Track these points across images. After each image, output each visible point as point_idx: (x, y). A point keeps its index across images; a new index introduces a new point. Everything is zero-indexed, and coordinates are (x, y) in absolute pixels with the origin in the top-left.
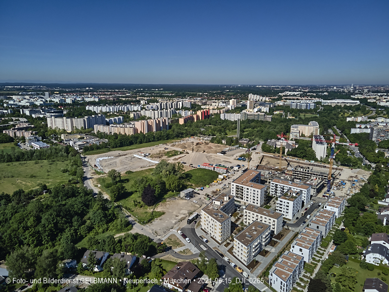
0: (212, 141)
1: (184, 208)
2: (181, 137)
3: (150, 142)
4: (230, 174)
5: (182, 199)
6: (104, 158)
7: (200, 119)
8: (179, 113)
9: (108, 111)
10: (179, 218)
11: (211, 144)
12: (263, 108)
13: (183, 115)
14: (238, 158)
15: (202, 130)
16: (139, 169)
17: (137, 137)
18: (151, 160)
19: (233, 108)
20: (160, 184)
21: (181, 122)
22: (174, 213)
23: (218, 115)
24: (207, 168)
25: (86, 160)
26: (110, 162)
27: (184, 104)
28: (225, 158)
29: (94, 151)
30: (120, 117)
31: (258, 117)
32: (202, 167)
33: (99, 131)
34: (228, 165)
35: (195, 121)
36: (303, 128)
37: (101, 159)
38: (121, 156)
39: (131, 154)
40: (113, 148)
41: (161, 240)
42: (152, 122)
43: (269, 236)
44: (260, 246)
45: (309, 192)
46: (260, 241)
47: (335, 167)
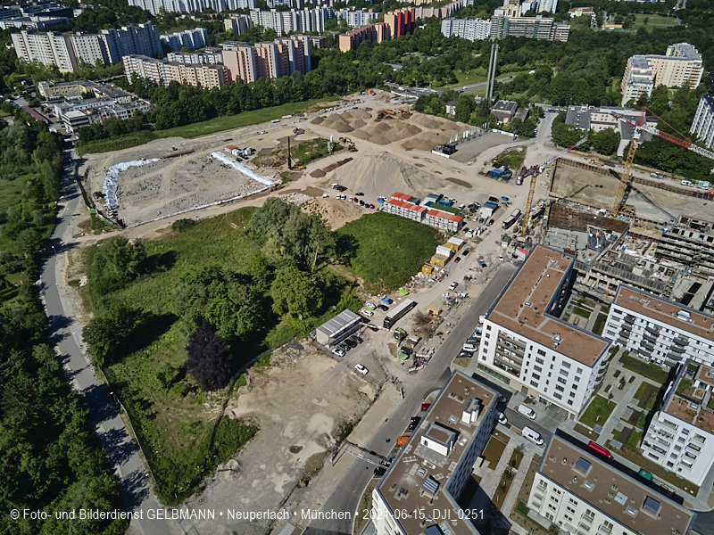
0: (420, 106)
1: (324, 403)
2: (342, 91)
3: (260, 107)
4: (468, 235)
5: (321, 351)
6: (132, 163)
7: (392, 34)
8: (341, 17)
9: (178, 9)
10: (302, 458)
11: (417, 119)
13: (352, 23)
14: (490, 168)
15: (396, 68)
16: (215, 211)
17: (225, 96)
18: (254, 171)
19: (472, 3)
20: (254, 300)
21: (345, 44)
22: (288, 432)
23: (435, 22)
24: (403, 212)
25: (81, 171)
26: (147, 176)
28: (453, 169)
29: (109, 142)
30: (197, 29)
31: (535, 32)
32: (389, 208)
33: (134, 75)
34: (463, 199)
35: (380, 41)
36: (660, 64)
37: (124, 166)
38: (178, 155)
39: (205, 149)
40: (163, 127)
42: (267, 51)
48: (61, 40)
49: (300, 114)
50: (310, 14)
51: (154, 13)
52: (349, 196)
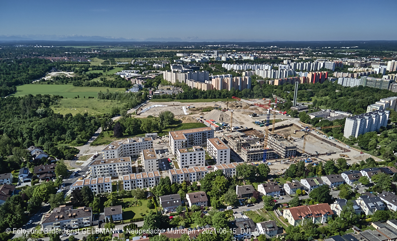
2: (251, 97)
6: (159, 105)
7: (310, 82)
18: (187, 112)
21: (276, 83)
24: (207, 124)
25: (144, 105)
27: (326, 65)
28: (247, 120)
29: (159, 100)
31: (380, 85)
37: (156, 106)
38: (173, 106)
39: (183, 105)
41: (82, 155)
42: (228, 80)
43: (127, 168)
44: (111, 171)
45: (224, 153)
46: (110, 167)
47: (347, 147)
49: (225, 102)
51: (228, 70)
52: (201, 119)
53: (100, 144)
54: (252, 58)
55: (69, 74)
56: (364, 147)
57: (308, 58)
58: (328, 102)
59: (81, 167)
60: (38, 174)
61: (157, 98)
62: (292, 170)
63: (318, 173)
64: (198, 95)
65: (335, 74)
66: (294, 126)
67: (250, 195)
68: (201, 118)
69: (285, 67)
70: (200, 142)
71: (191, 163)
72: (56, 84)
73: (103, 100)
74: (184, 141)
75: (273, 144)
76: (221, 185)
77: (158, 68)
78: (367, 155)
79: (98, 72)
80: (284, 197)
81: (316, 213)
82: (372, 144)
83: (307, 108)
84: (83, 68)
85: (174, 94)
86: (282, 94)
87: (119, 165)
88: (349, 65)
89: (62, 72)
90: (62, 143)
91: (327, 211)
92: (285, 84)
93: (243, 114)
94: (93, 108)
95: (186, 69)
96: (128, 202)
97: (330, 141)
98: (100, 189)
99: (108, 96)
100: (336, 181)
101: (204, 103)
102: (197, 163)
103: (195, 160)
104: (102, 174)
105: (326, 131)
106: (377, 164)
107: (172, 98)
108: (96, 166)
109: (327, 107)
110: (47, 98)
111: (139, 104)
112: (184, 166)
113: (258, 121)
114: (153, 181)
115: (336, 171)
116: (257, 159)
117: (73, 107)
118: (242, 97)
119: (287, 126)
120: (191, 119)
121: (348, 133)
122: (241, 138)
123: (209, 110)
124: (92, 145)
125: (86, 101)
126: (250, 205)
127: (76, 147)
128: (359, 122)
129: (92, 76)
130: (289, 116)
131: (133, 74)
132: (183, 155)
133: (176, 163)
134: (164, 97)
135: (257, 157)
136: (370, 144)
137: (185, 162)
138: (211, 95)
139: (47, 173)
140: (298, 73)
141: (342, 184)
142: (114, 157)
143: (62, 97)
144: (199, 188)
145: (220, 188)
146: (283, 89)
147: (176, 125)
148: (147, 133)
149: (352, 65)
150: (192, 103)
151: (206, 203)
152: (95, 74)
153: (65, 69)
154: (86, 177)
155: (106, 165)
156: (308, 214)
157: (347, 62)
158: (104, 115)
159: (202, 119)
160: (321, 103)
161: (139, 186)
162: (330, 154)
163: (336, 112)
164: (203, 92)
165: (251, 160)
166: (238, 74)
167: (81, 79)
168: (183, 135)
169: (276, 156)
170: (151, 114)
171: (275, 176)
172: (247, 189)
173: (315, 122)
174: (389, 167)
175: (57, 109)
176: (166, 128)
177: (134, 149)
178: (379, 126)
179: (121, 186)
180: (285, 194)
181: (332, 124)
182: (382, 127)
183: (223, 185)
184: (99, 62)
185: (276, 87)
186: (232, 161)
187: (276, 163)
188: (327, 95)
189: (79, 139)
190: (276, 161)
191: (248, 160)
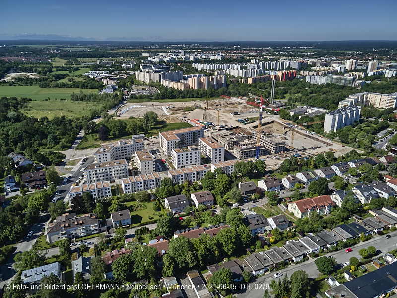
6: (138, 106)
7: (281, 80)
12: (387, 71)
18: (168, 112)
21: (249, 82)
24: (192, 123)
25: (122, 106)
26: (138, 109)
27: (291, 64)
30: (201, 74)
31: (345, 83)
36: (374, 97)
37: (135, 106)
38: (152, 106)
39: (162, 105)
40: (155, 99)
41: (69, 160)
42: (204, 79)
43: (123, 171)
44: (107, 175)
45: (218, 151)
46: (106, 171)
47: (329, 141)
48: (148, 73)
49: (204, 101)
50: (251, 71)
51: (199, 69)
52: (184, 119)
53: (86, 148)
54: (219, 58)
55: (32, 75)
56: (345, 141)
57: (272, 57)
58: (302, 99)
59: (72, 173)
60: (26, 182)
61: (134, 98)
62: (286, 165)
63: (311, 167)
64: (176, 95)
65: (302, 72)
66: (275, 123)
67: (253, 191)
68: (185, 117)
69: (253, 66)
70: (191, 142)
71: (187, 163)
72: (19, 85)
73: (77, 102)
74: (177, 141)
75: (262, 140)
76: (224, 183)
77: (128, 68)
78: (349, 149)
79: (64, 72)
80: (284, 191)
81: (320, 205)
82: (352, 138)
83: (285, 105)
84: (46, 69)
85: (151, 94)
86: (257, 92)
87: (115, 169)
88: (311, 63)
89: (23, 73)
90: (44, 148)
91: (330, 202)
92: (258, 82)
93: (224, 112)
94: (69, 111)
95: (157, 69)
96: (131, 206)
97: (312, 136)
98: (100, 194)
99: (82, 98)
100: (329, 173)
101: (184, 103)
102: (193, 163)
103: (191, 160)
104: (98, 179)
105: (307, 127)
106: (360, 156)
107: (150, 98)
108: (91, 171)
109: (301, 104)
110: (14, 101)
111: (117, 105)
112: (180, 166)
113: (240, 119)
114: (153, 183)
115: (326, 164)
116: (249, 156)
117: (46, 110)
118: (219, 95)
119: (269, 123)
120: (175, 119)
121: (327, 128)
122: (231, 136)
123: (190, 109)
124: (77, 149)
125: (59, 104)
126: (255, 201)
127: (61, 152)
128: (337, 117)
129: (58, 77)
130: (269, 113)
131: (102, 75)
132: (179, 156)
133: (171, 164)
134: (141, 97)
135: (249, 154)
136: (350, 137)
137: (181, 163)
138: (188, 94)
139: (36, 180)
140: (267, 72)
141: (334, 176)
142: (106, 160)
143: (31, 100)
144: (201, 188)
145: (223, 186)
146: (257, 88)
147: (161, 126)
148: (133, 134)
149: (314, 64)
150: (171, 103)
151: (213, 201)
152: (61, 75)
153: (25, 70)
154: (80, 182)
155: (101, 169)
156: (313, 206)
157: (309, 61)
158: (83, 117)
159: (186, 119)
160: (296, 100)
161: (140, 188)
162: (315, 148)
163: (312, 108)
164: (181, 92)
165: (244, 157)
166: (210, 73)
167: (47, 80)
168: (175, 135)
169: (267, 153)
170: (132, 115)
171: (271, 172)
172: (250, 186)
173: (295, 119)
174: (372, 158)
175: (28, 112)
176: (152, 129)
177: (125, 151)
178: (353, 121)
179: (120, 190)
180: (284, 189)
181: (312, 120)
182: (355, 121)
183: (225, 184)
184: (62, 62)
185: (250, 86)
186: (226, 159)
187: (268, 159)
188: (300, 92)
189: (63, 143)
190: (268, 157)
191: (242, 157)
